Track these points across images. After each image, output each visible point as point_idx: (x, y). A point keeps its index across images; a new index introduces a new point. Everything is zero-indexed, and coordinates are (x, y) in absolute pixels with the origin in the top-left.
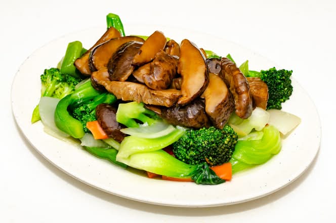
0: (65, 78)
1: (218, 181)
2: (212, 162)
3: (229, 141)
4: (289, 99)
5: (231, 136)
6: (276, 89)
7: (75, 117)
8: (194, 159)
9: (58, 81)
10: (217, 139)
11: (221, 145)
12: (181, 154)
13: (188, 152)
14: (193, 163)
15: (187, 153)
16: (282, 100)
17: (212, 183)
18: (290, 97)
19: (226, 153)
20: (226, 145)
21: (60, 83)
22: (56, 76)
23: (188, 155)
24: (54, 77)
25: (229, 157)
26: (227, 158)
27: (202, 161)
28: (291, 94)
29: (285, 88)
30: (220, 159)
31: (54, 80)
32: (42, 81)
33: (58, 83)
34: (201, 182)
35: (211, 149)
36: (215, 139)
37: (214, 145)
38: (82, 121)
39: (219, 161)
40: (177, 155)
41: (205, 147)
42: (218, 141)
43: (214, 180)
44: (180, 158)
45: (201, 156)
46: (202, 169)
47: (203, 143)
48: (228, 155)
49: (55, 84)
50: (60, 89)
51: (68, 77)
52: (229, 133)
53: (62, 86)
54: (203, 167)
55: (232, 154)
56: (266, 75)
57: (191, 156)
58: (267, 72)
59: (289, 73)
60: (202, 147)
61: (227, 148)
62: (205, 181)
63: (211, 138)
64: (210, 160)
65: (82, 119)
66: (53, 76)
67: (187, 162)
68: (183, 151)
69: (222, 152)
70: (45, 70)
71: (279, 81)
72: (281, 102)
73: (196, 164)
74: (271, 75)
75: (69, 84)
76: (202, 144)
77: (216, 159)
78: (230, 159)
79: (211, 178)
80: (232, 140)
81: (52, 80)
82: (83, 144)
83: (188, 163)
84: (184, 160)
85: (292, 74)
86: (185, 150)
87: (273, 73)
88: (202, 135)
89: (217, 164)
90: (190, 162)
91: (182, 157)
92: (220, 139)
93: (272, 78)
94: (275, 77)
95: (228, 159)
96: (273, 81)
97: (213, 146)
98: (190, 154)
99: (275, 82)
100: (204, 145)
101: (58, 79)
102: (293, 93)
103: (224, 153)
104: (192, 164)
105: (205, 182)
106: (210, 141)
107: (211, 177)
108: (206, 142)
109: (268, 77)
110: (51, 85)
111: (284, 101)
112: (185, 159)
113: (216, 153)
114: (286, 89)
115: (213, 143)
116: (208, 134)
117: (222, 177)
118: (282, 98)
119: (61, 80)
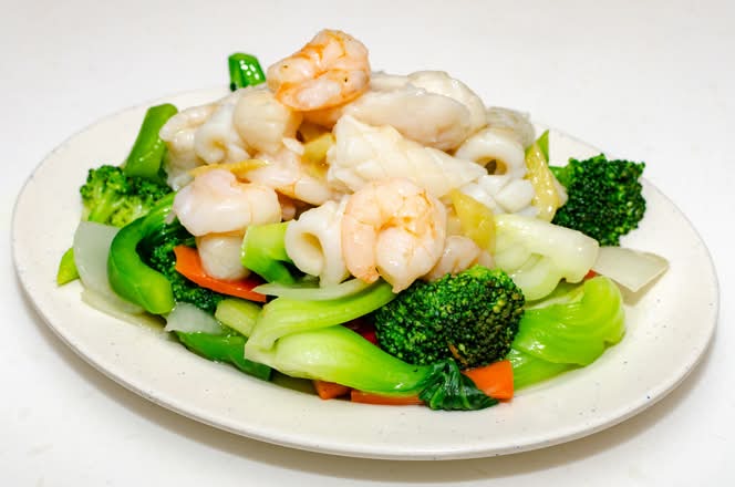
0: (134, 185)
1: (483, 402)
2: (466, 357)
3: (505, 307)
4: (636, 227)
5: (509, 296)
6: (604, 203)
7: (154, 266)
8: (423, 351)
9: (119, 194)
10: (476, 300)
11: (486, 314)
12: (393, 340)
13: (409, 335)
14: (422, 361)
15: (407, 338)
16: (621, 230)
17: (468, 405)
18: (640, 224)
19: (497, 336)
20: (496, 314)
21: (123, 200)
22: (112, 182)
23: (408, 342)
24: (108, 184)
25: (504, 348)
26: (500, 349)
27: (442, 356)
28: (641, 216)
29: (627, 201)
30: (484, 350)
31: (109, 192)
32: (84, 197)
33: (119, 199)
34: (441, 404)
35: (463, 323)
36: (470, 300)
37: (469, 313)
38: (170, 274)
39: (483, 354)
40: (384, 343)
41: (447, 319)
42: (477, 304)
43: (472, 399)
44: (392, 350)
45: (439, 343)
46: (444, 374)
47: (442, 309)
48: (504, 343)
49: (111, 200)
50: (124, 212)
51: (141, 184)
52: (501, 287)
53: (128, 203)
54: (446, 369)
55: (512, 339)
56: (580, 169)
57: (417, 344)
58: (585, 163)
59: (637, 169)
60: (441, 319)
61: (500, 323)
62: (450, 403)
63: (462, 298)
64: (461, 353)
65: (171, 270)
66: (105, 182)
67: (409, 358)
68: (398, 332)
69: (488, 332)
70: (91, 171)
71: (613, 184)
72: (619, 234)
73: (428, 363)
74: (591, 171)
75: (144, 199)
76: (440, 313)
77: (475, 351)
78: (508, 350)
79: (464, 395)
80: (510, 305)
81: (104, 191)
82: (170, 327)
83: (411, 362)
84: (400, 355)
85: (645, 171)
86: (402, 331)
87: (597, 166)
88: (439, 291)
89: (478, 363)
90: (415, 359)
91: (395, 347)
92: (483, 300)
93: (596, 177)
94: (603, 174)
95: (504, 351)
96: (598, 184)
97: (466, 316)
98: (412, 340)
99: (601, 186)
100: (444, 314)
101: (118, 187)
102: (646, 214)
103: (492, 336)
104: (419, 364)
105: (449, 406)
106: (458, 305)
107: (465, 392)
108: (449, 308)
109: (585, 174)
110: (102, 202)
111: (626, 232)
112: (403, 351)
113: (476, 333)
114: (630, 204)
115: (465, 308)
116: (455, 290)
117: (490, 391)
118: (620, 224)
119: (124, 190)
